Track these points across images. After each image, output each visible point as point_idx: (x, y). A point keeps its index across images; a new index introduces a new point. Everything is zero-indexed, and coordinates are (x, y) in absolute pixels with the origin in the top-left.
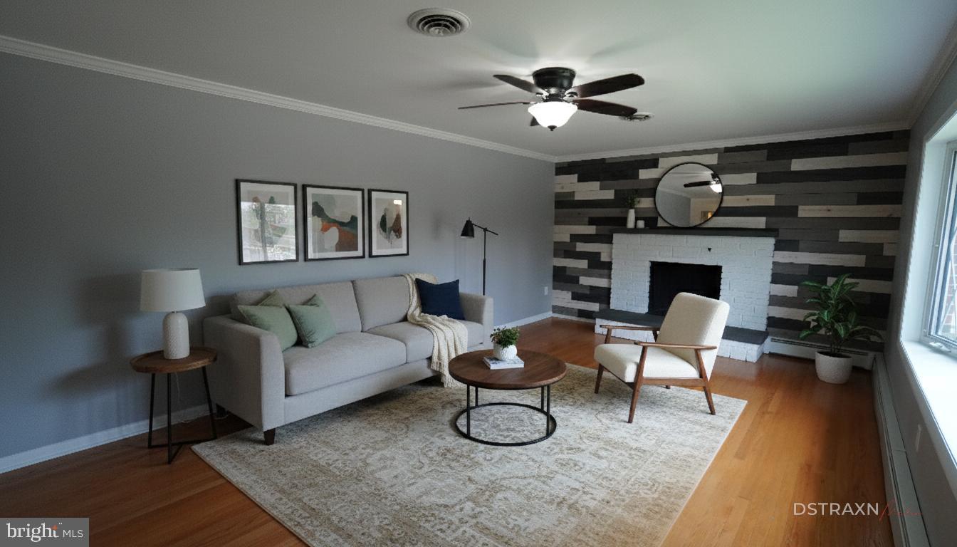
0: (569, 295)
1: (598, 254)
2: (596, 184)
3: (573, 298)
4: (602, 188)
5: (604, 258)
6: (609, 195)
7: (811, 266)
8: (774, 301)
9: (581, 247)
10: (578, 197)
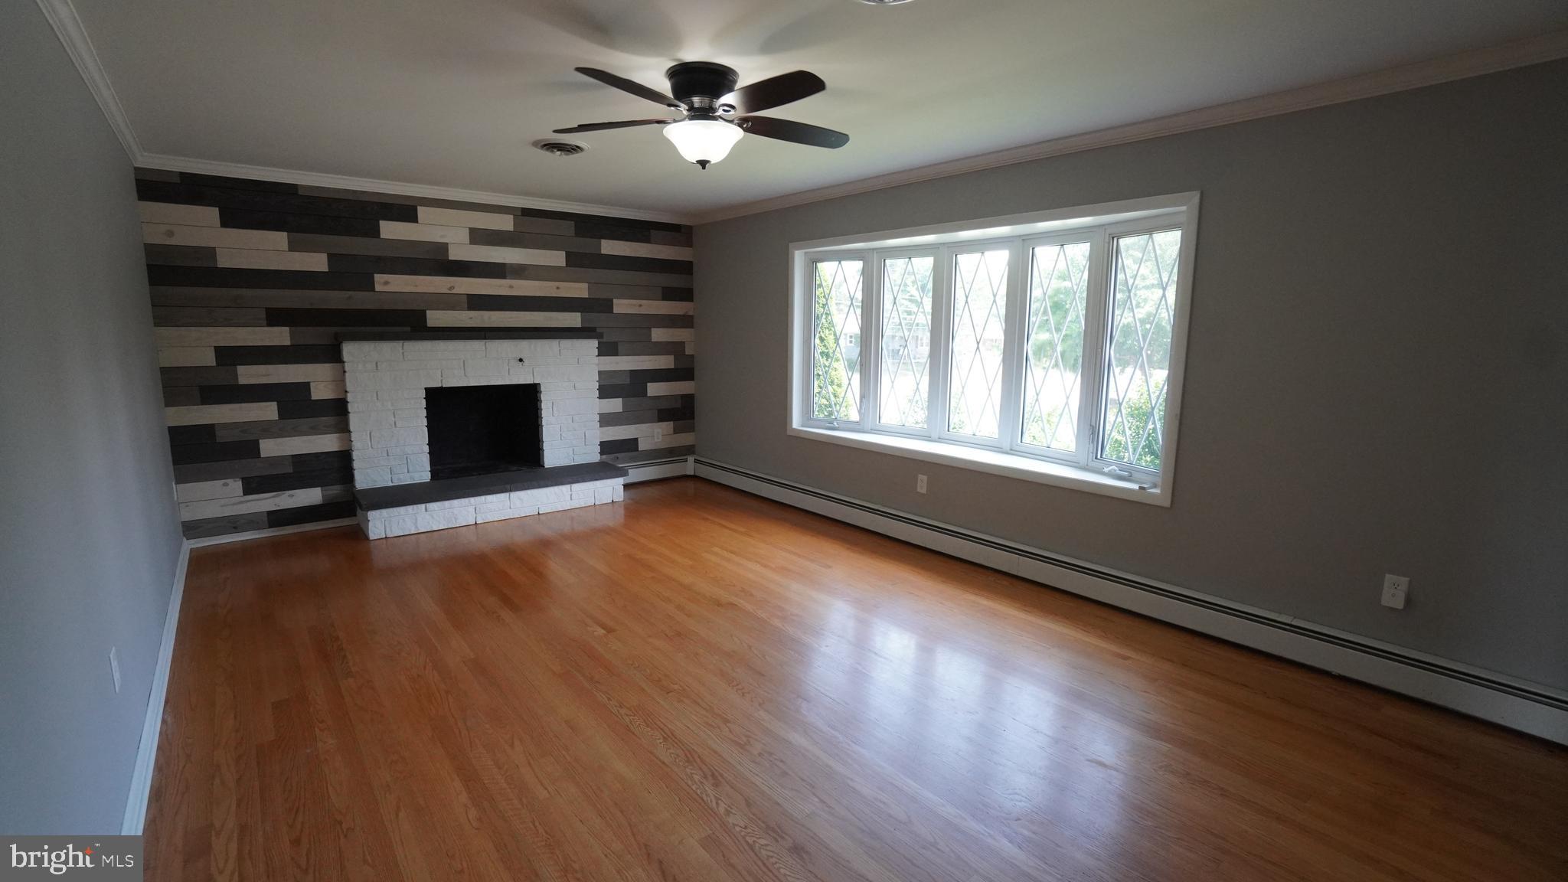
0: (236, 486)
1: (306, 386)
2: (280, 239)
3: (247, 491)
4: (293, 247)
5: (321, 392)
6: (317, 262)
7: (632, 372)
8: (606, 420)
9: (249, 375)
10: (223, 262)
